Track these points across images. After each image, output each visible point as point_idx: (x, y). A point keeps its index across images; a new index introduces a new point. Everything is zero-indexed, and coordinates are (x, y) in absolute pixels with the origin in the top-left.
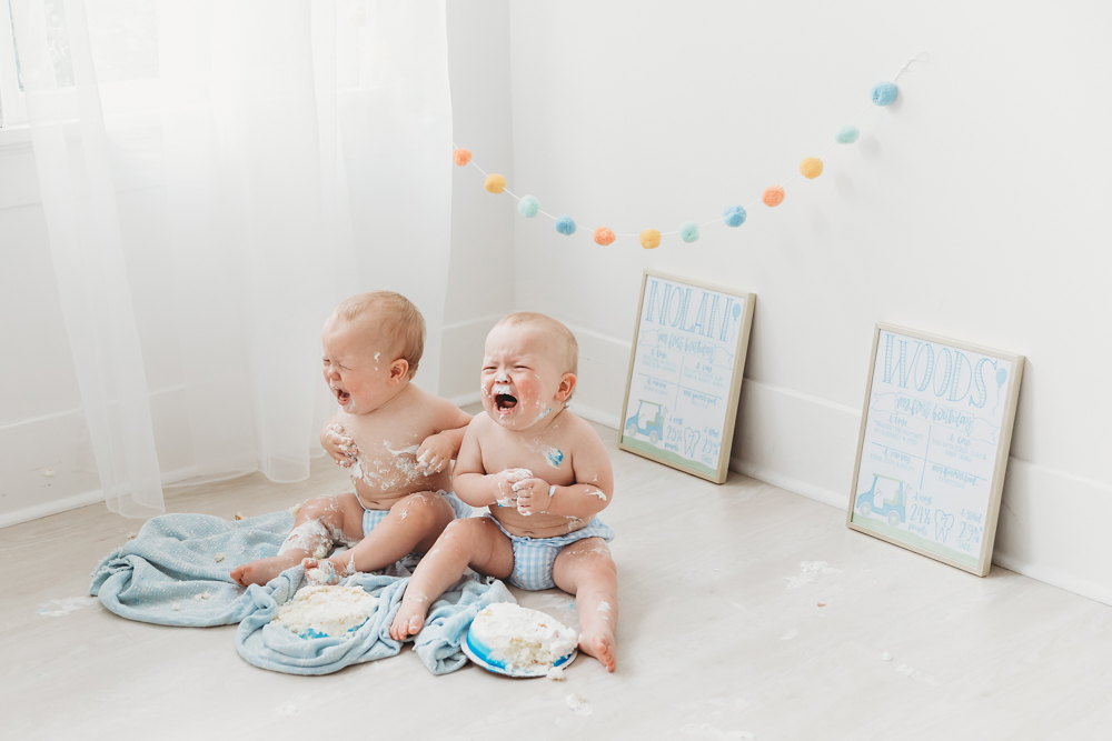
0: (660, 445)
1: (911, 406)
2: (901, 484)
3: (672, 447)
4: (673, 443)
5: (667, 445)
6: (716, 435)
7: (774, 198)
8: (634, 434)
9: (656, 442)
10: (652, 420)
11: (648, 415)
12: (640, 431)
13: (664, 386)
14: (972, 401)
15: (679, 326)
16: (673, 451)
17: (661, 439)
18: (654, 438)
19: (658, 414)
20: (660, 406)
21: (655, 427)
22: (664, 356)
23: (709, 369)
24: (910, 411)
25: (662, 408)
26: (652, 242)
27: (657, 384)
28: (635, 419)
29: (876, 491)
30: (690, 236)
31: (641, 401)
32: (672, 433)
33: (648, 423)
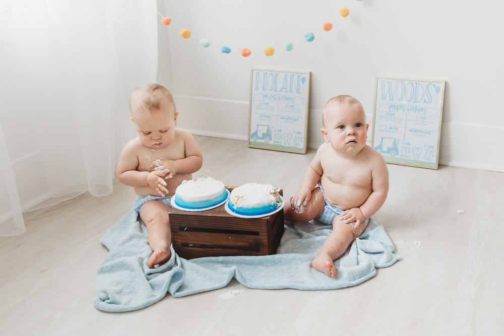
0: (271, 142)
1: (396, 107)
2: (395, 140)
3: (278, 142)
4: (278, 141)
5: (275, 142)
6: (301, 134)
7: (328, 27)
8: (256, 140)
9: (268, 142)
10: (265, 132)
11: (262, 130)
12: (259, 138)
13: (270, 117)
14: (425, 101)
15: (274, 90)
16: (279, 144)
17: (271, 140)
18: (267, 140)
19: (268, 130)
20: (268, 126)
21: (268, 135)
22: (268, 104)
23: (293, 107)
24: (396, 110)
25: (270, 127)
26: (270, 52)
27: (265, 116)
28: (256, 133)
29: (383, 144)
30: (290, 48)
31: (258, 125)
32: (277, 137)
33: (263, 134)
